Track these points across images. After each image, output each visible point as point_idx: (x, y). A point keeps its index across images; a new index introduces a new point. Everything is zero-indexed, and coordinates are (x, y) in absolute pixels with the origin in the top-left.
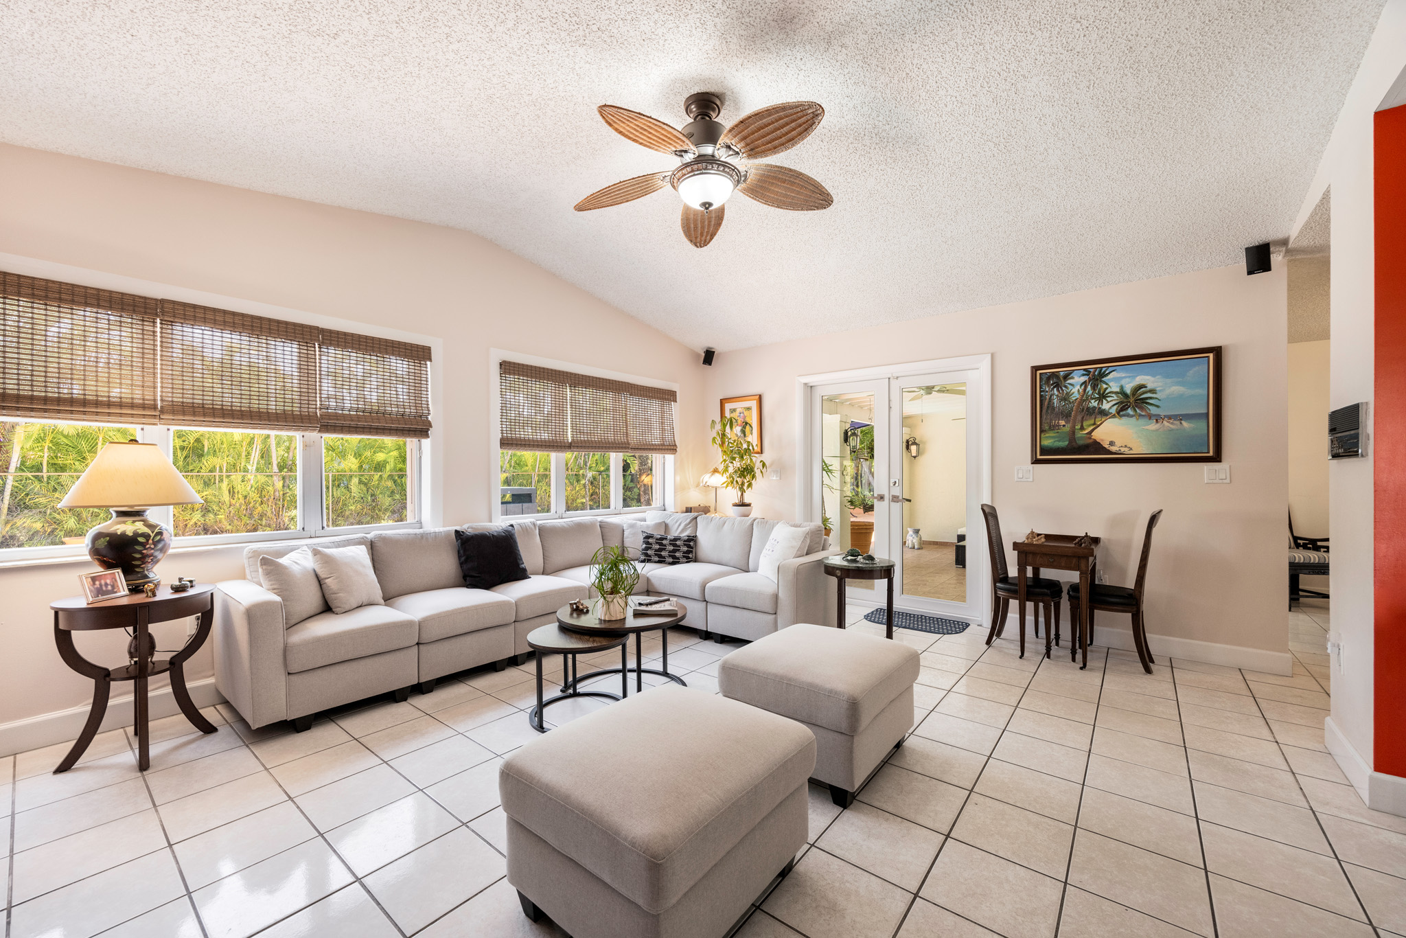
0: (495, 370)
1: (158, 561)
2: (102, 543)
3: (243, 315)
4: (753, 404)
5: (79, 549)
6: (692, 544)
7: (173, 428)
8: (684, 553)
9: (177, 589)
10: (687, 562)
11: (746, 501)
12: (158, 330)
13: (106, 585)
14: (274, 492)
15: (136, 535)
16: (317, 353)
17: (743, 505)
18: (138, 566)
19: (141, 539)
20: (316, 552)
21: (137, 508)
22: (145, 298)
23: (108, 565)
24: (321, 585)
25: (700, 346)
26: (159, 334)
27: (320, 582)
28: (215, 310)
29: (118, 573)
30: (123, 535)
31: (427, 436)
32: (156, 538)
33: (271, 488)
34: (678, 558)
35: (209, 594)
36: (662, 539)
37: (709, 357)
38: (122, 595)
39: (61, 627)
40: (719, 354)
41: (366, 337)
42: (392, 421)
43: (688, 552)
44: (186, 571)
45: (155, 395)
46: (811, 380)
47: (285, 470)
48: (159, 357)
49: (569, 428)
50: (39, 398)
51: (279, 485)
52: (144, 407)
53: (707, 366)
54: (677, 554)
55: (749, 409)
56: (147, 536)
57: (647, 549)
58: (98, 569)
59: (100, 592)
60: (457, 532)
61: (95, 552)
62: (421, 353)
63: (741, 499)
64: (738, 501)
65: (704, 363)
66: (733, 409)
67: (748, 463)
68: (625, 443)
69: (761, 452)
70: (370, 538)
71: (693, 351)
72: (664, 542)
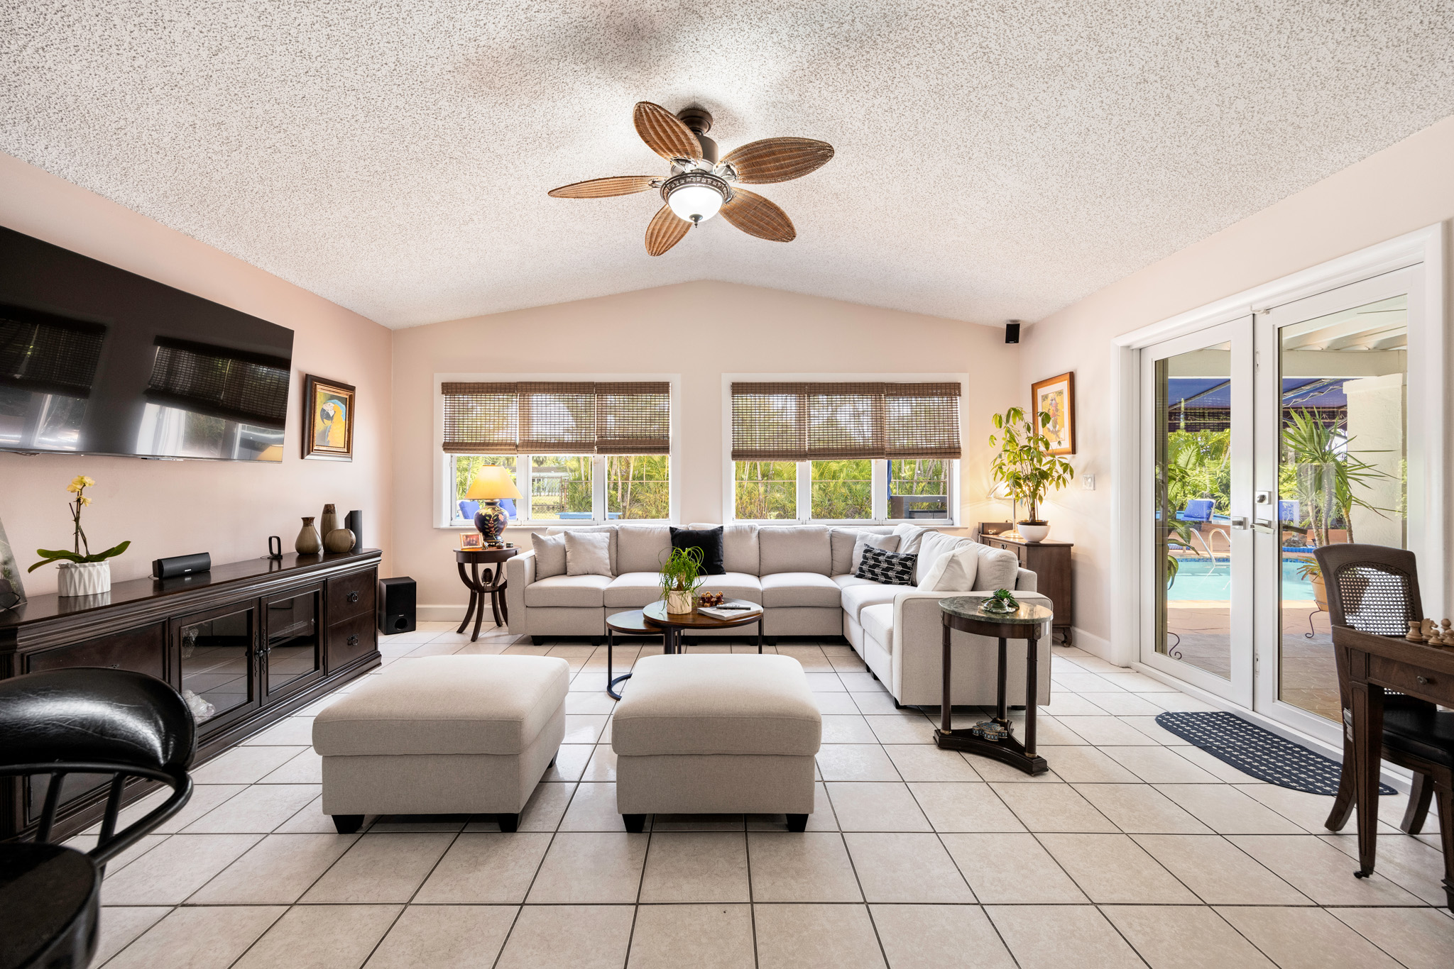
0: (727, 391)
1: (503, 532)
2: (478, 517)
3: (553, 383)
4: (1064, 385)
5: (470, 523)
6: (909, 563)
7: (531, 456)
8: (898, 573)
10: (900, 584)
11: (1040, 517)
12: (518, 400)
13: (473, 540)
15: (486, 515)
16: (596, 399)
17: (1033, 523)
18: (492, 533)
19: (487, 518)
20: (566, 533)
21: (493, 501)
23: (478, 530)
24: (564, 555)
26: (518, 402)
27: (565, 553)
29: (481, 535)
30: (489, 515)
32: (494, 518)
34: (890, 578)
35: (509, 551)
36: (879, 555)
37: (1013, 333)
39: (463, 560)
40: (1030, 329)
41: (623, 383)
42: (642, 442)
43: (903, 572)
45: (516, 438)
48: (518, 416)
49: (807, 436)
52: (511, 444)
53: (1012, 345)
54: (890, 573)
55: (1060, 393)
57: (864, 563)
58: (475, 533)
59: (469, 543)
60: (671, 528)
61: (475, 523)
62: (661, 388)
63: (1033, 515)
64: (1027, 518)
65: (1007, 341)
66: (1045, 397)
67: (1045, 468)
68: (878, 449)
69: (1074, 451)
70: (617, 527)
71: (994, 329)
72: (881, 558)
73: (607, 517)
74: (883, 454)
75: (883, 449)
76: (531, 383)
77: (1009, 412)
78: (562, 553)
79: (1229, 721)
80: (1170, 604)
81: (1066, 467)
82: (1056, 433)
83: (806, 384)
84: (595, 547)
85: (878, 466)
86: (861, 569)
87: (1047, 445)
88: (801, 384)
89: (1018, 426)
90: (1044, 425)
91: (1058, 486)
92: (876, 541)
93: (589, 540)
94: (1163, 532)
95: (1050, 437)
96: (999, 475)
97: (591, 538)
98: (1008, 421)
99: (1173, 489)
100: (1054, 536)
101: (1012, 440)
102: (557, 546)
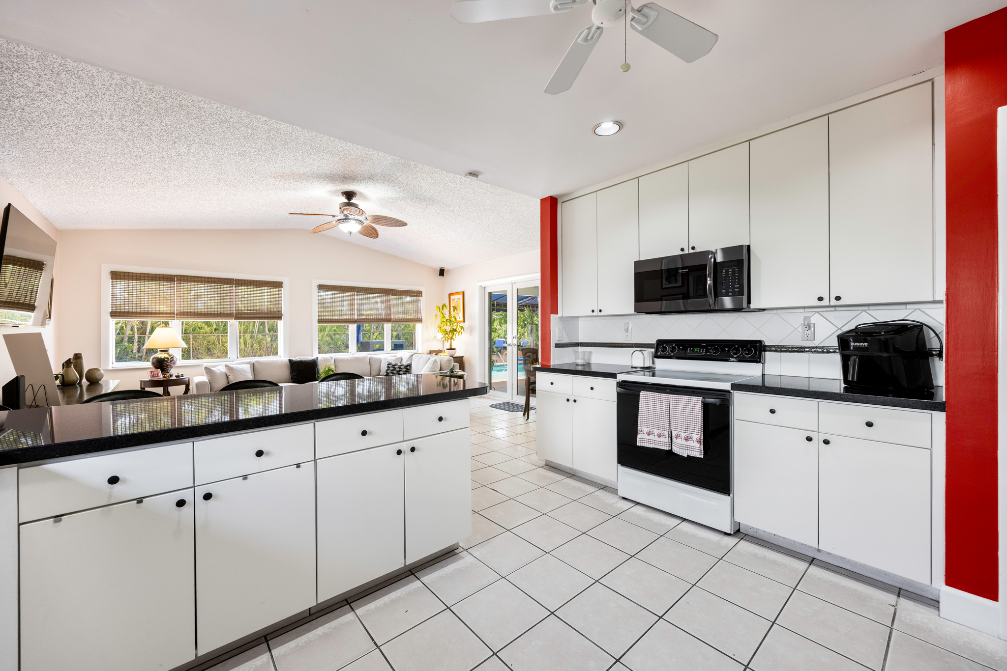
0: (315, 288)
1: (172, 367)
2: (155, 360)
4: (461, 296)
5: (149, 364)
6: (408, 367)
7: (181, 320)
9: (177, 376)
11: (453, 346)
12: (176, 286)
13: (155, 374)
14: (267, 344)
15: (165, 358)
16: (234, 289)
17: (451, 349)
18: (166, 369)
19: (166, 360)
20: (226, 366)
21: (166, 349)
22: (171, 275)
23: (156, 368)
24: (228, 378)
25: (438, 266)
26: (176, 287)
27: (227, 377)
28: (194, 277)
29: (159, 370)
30: (161, 358)
31: (281, 319)
32: (172, 360)
33: (265, 342)
35: (188, 379)
36: (395, 365)
37: (442, 272)
38: (161, 376)
39: (142, 387)
40: (448, 270)
42: (265, 314)
44: (181, 372)
45: (174, 309)
46: (484, 284)
47: (272, 332)
48: (176, 295)
49: (356, 313)
50: (138, 312)
51: (269, 339)
52: (170, 314)
53: (441, 277)
54: (401, 372)
55: (459, 299)
56: (168, 358)
57: (387, 370)
58: (154, 369)
59: (153, 376)
60: (291, 360)
61: (153, 364)
62: (279, 285)
63: (451, 345)
64: (449, 347)
65: (440, 275)
66: (454, 300)
67: (455, 328)
68: (389, 319)
69: (464, 322)
70: (253, 361)
71: (435, 269)
72: (396, 367)
73: (238, 356)
74: (391, 321)
75: (391, 319)
76: (187, 276)
77: (443, 306)
78: (225, 377)
79: (507, 403)
80: (492, 382)
81: (462, 327)
82: (458, 314)
83: (356, 287)
84: (246, 372)
85: (387, 327)
86: (387, 372)
87: (456, 319)
88: (353, 287)
89: (446, 311)
90: (454, 311)
91: (459, 334)
92: (392, 359)
93: (241, 368)
94: (491, 351)
95: (456, 316)
96: (440, 330)
97: (241, 367)
98: (443, 309)
99: (493, 334)
100: (458, 354)
101: (444, 317)
102: (222, 373)
